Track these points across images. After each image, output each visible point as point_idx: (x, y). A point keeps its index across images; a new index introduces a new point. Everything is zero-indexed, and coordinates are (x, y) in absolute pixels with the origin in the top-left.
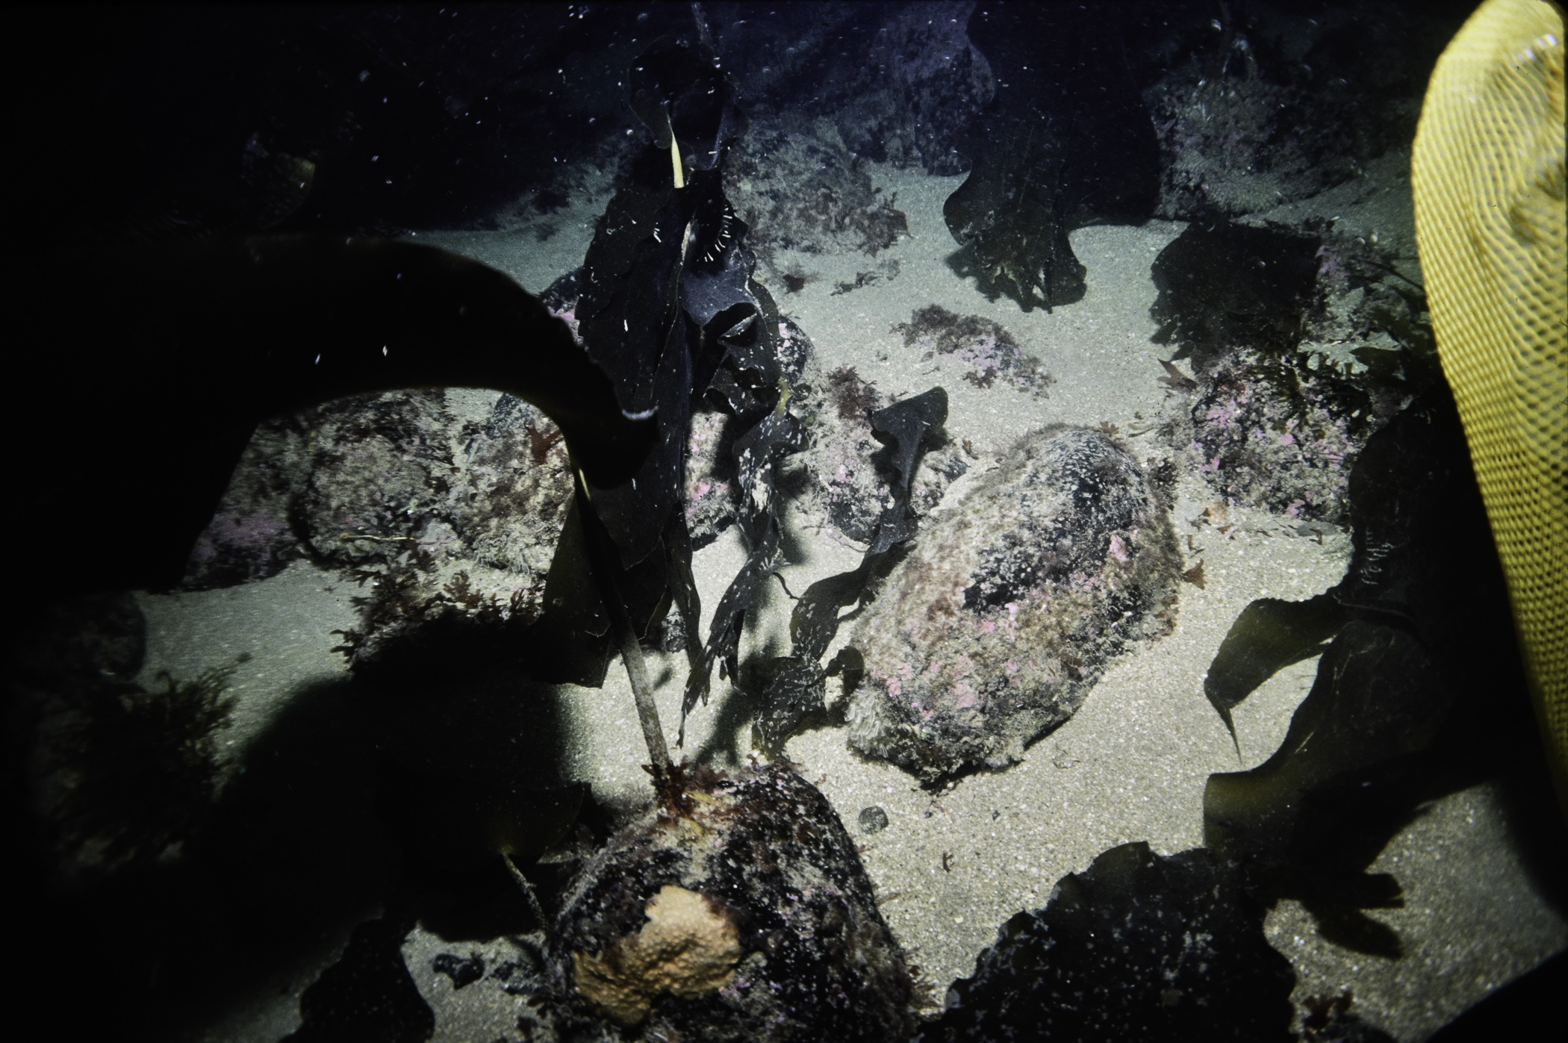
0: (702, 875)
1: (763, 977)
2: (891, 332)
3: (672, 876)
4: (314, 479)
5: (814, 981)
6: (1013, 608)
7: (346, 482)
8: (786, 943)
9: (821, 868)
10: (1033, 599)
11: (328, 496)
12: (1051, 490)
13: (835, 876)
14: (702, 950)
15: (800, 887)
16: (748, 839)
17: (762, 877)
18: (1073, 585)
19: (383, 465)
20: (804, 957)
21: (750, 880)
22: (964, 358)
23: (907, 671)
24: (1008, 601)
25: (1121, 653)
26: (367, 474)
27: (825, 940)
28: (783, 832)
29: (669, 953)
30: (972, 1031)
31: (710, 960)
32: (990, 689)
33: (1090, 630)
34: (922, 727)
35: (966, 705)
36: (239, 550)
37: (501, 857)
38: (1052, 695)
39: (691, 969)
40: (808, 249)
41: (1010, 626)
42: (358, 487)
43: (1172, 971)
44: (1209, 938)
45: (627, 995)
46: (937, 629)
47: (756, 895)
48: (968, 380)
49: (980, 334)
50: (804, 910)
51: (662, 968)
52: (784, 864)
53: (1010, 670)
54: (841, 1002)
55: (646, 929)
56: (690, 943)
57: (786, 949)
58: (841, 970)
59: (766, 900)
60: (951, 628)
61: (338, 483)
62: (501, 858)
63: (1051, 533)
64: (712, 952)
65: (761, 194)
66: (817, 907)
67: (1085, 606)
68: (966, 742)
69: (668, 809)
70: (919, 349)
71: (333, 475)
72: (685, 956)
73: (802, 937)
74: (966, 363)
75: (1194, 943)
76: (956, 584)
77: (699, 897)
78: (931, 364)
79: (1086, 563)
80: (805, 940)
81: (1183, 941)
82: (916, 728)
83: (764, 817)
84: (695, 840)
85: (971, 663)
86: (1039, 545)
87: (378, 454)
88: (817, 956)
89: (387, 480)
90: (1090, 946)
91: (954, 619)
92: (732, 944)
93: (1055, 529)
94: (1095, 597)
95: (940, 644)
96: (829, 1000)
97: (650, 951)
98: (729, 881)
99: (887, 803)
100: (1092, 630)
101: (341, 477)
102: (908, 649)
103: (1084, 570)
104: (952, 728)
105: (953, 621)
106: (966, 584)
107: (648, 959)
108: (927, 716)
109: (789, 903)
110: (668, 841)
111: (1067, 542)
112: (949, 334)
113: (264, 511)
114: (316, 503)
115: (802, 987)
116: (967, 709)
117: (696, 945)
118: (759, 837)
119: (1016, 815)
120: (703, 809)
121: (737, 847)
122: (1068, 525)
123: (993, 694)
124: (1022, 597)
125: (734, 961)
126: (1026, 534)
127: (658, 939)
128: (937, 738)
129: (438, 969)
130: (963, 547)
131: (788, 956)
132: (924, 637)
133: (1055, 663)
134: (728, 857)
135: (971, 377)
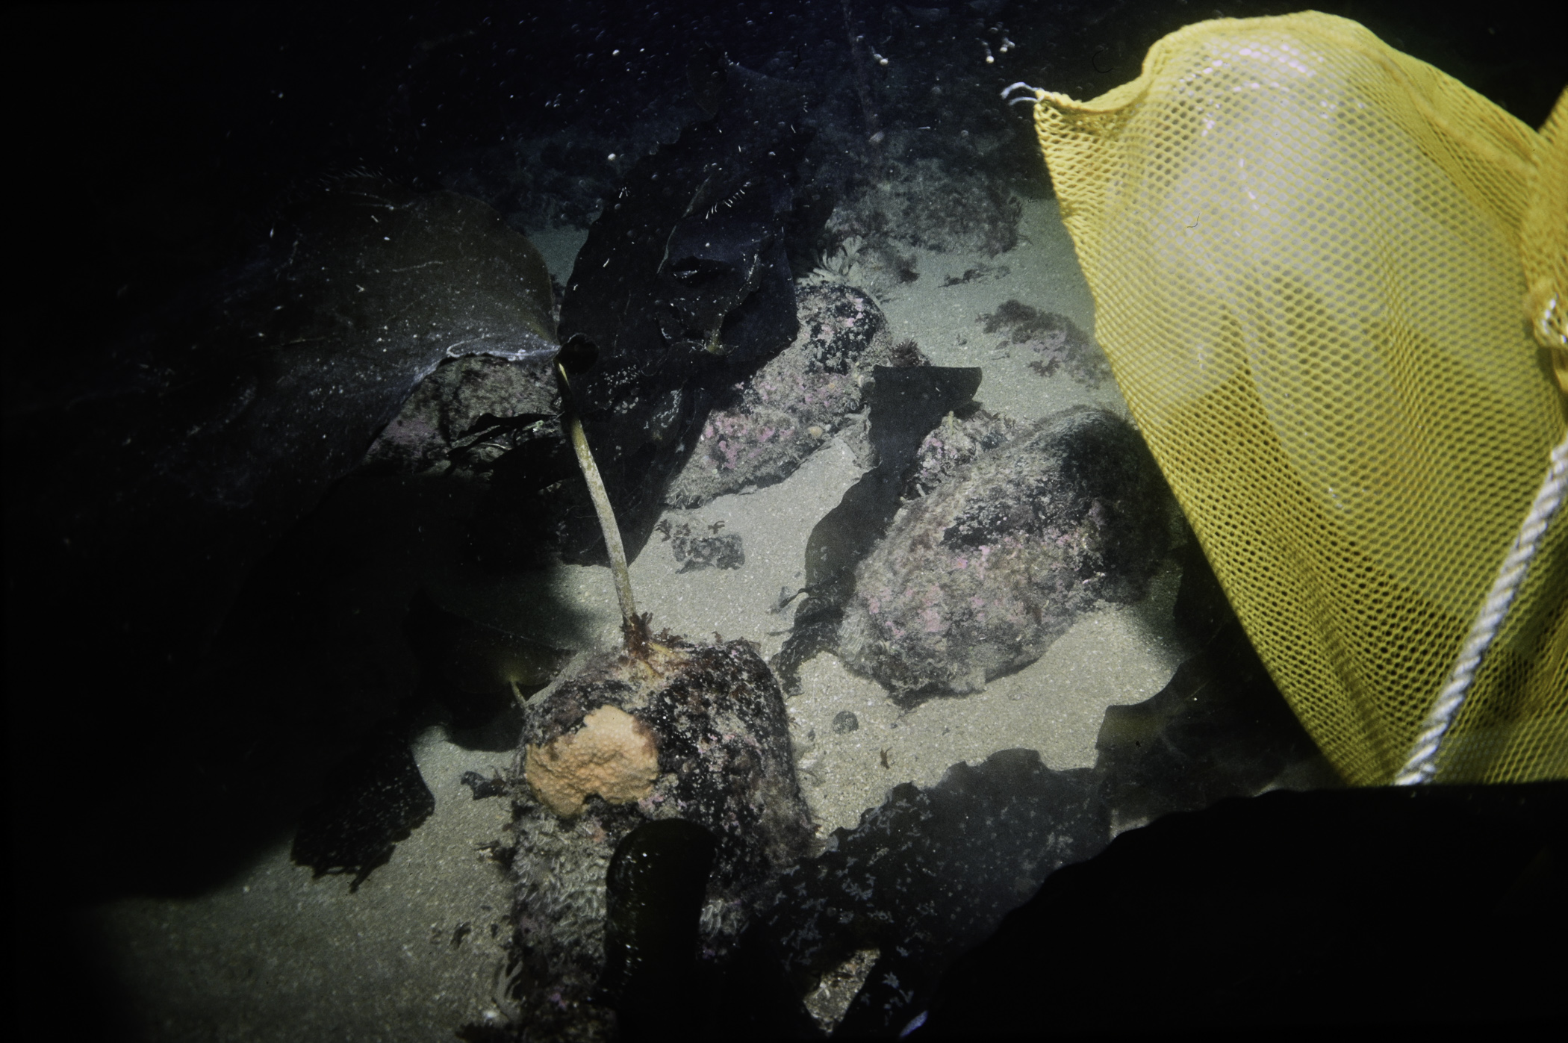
0: (640, 704)
1: (674, 795)
2: (977, 321)
3: (615, 700)
4: (460, 392)
5: (712, 805)
6: (985, 550)
7: (485, 398)
8: (697, 771)
9: (746, 722)
10: (1004, 545)
11: (468, 407)
12: (1045, 455)
13: (757, 732)
14: (627, 762)
15: (721, 732)
16: (688, 685)
17: (691, 717)
18: (1046, 538)
19: (518, 388)
20: (708, 785)
21: (679, 716)
22: (1035, 350)
23: (887, 593)
24: (982, 544)
25: (1092, 610)
26: (503, 393)
27: (731, 777)
28: (722, 687)
29: (599, 759)
30: (840, 873)
31: (633, 773)
32: (954, 619)
33: (1058, 582)
34: (891, 645)
35: (933, 630)
36: (398, 447)
37: (510, 684)
38: (1016, 636)
39: (617, 777)
40: (932, 248)
41: (981, 565)
42: (494, 403)
43: (1030, 863)
44: (1071, 841)
45: (562, 787)
46: (915, 559)
47: (680, 728)
48: (1032, 368)
49: (1054, 329)
50: (720, 749)
51: (592, 770)
52: (713, 712)
53: (977, 604)
54: (733, 828)
55: (582, 732)
56: (616, 755)
57: (696, 775)
58: (739, 803)
59: (689, 735)
60: (927, 560)
61: (478, 398)
62: (510, 686)
63: (1032, 491)
64: (635, 766)
65: (898, 195)
66: (731, 751)
67: (1055, 559)
68: (930, 664)
69: (630, 651)
70: (998, 338)
71: (475, 390)
72: (613, 764)
73: (711, 769)
74: (1036, 354)
75: (1056, 843)
76: (940, 524)
77: (631, 719)
78: (1004, 351)
79: (1060, 521)
80: (713, 772)
81: (1047, 840)
82: (888, 644)
83: (708, 673)
84: (645, 679)
85: (941, 593)
86: (1018, 499)
87: (514, 378)
88: (720, 787)
89: (519, 401)
90: (963, 826)
91: (932, 553)
92: (652, 762)
93: (1037, 487)
94: (1066, 552)
95: (916, 573)
96: (722, 823)
97: (583, 752)
98: (661, 713)
99: (864, 713)
100: (1060, 582)
101: (481, 393)
102: (890, 575)
103: (1058, 526)
104: (918, 649)
105: (930, 555)
106: (948, 524)
107: (580, 758)
108: (899, 633)
109: (708, 740)
110: (623, 675)
111: (1046, 500)
112: (1026, 328)
113: (422, 417)
114: (457, 411)
115: (702, 809)
116: (934, 634)
117: (622, 756)
118: (698, 686)
119: (962, 733)
120: (661, 659)
121: (678, 690)
122: (1050, 485)
123: (958, 623)
124: (995, 542)
125: (653, 777)
126: (1011, 489)
127: (591, 744)
128: (904, 655)
129: (464, 781)
130: (957, 496)
131: (696, 781)
132: (905, 565)
133: (1020, 605)
134: (666, 696)
135: (1036, 366)
